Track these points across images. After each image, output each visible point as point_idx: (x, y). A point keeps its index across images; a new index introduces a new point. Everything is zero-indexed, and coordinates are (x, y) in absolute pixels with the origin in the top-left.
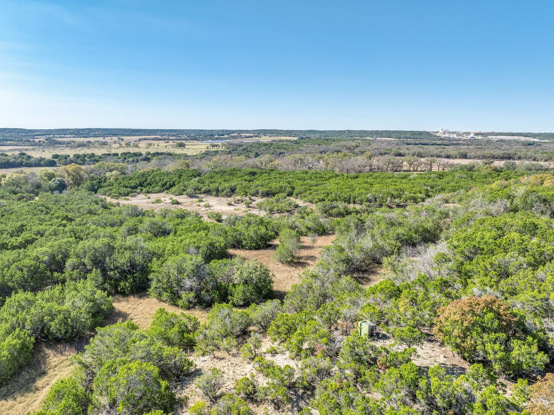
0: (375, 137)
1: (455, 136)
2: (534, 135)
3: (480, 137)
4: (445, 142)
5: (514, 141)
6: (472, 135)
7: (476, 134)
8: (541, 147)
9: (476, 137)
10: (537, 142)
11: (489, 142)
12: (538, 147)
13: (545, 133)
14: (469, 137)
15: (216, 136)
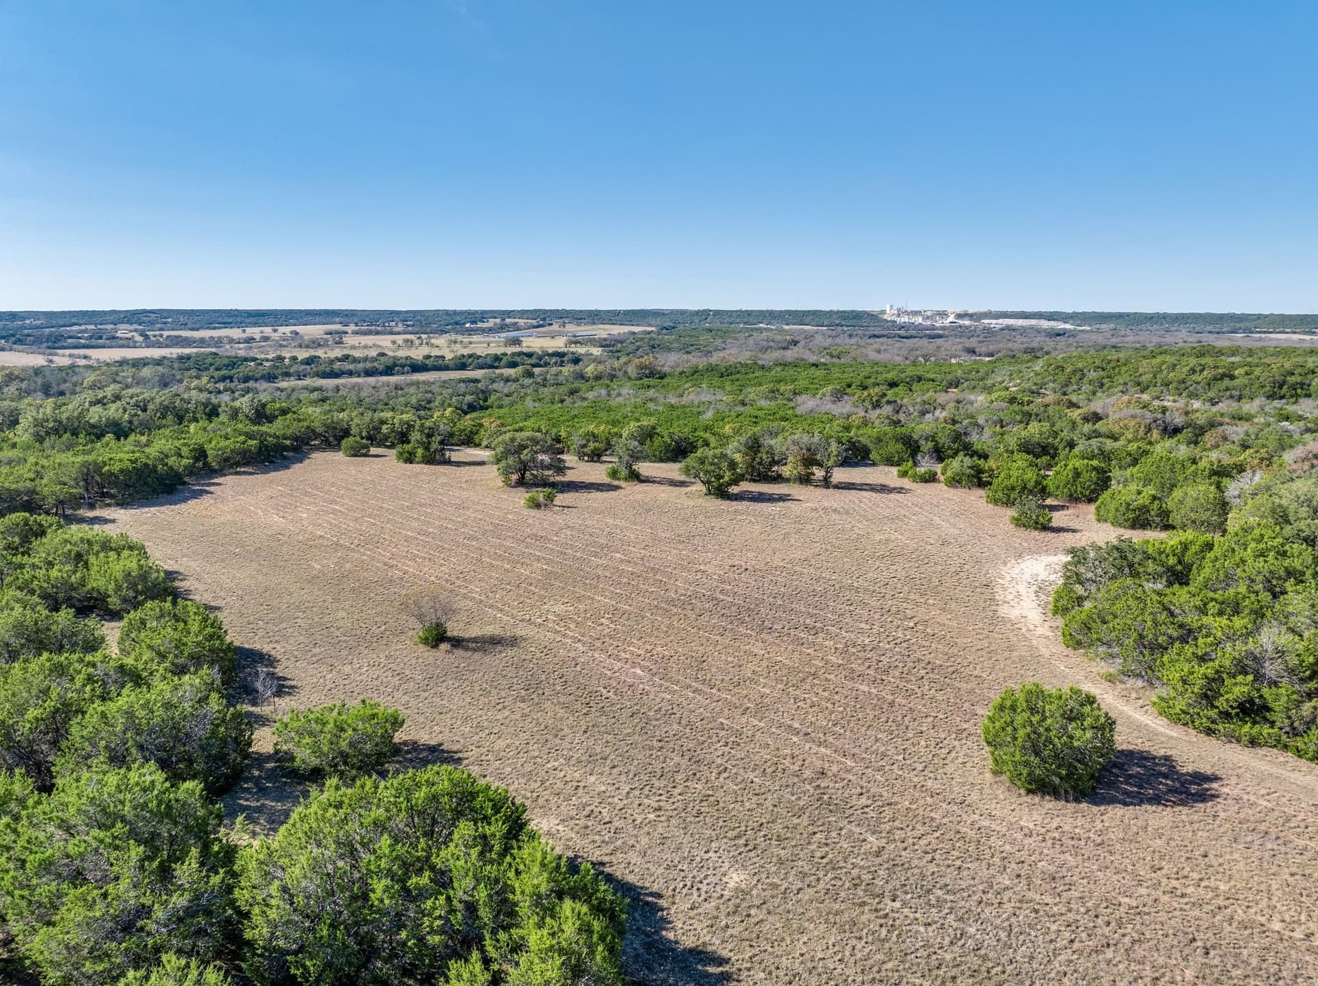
0: (776, 324)
1: (919, 320)
2: (1065, 317)
3: (967, 322)
4: (902, 332)
5: (1032, 328)
6: (951, 318)
7: (959, 316)
8: (1076, 339)
9: (961, 322)
10: (1070, 330)
11: (988, 331)
12: (1071, 339)
13: (1084, 313)
14: (947, 322)
15: (467, 325)
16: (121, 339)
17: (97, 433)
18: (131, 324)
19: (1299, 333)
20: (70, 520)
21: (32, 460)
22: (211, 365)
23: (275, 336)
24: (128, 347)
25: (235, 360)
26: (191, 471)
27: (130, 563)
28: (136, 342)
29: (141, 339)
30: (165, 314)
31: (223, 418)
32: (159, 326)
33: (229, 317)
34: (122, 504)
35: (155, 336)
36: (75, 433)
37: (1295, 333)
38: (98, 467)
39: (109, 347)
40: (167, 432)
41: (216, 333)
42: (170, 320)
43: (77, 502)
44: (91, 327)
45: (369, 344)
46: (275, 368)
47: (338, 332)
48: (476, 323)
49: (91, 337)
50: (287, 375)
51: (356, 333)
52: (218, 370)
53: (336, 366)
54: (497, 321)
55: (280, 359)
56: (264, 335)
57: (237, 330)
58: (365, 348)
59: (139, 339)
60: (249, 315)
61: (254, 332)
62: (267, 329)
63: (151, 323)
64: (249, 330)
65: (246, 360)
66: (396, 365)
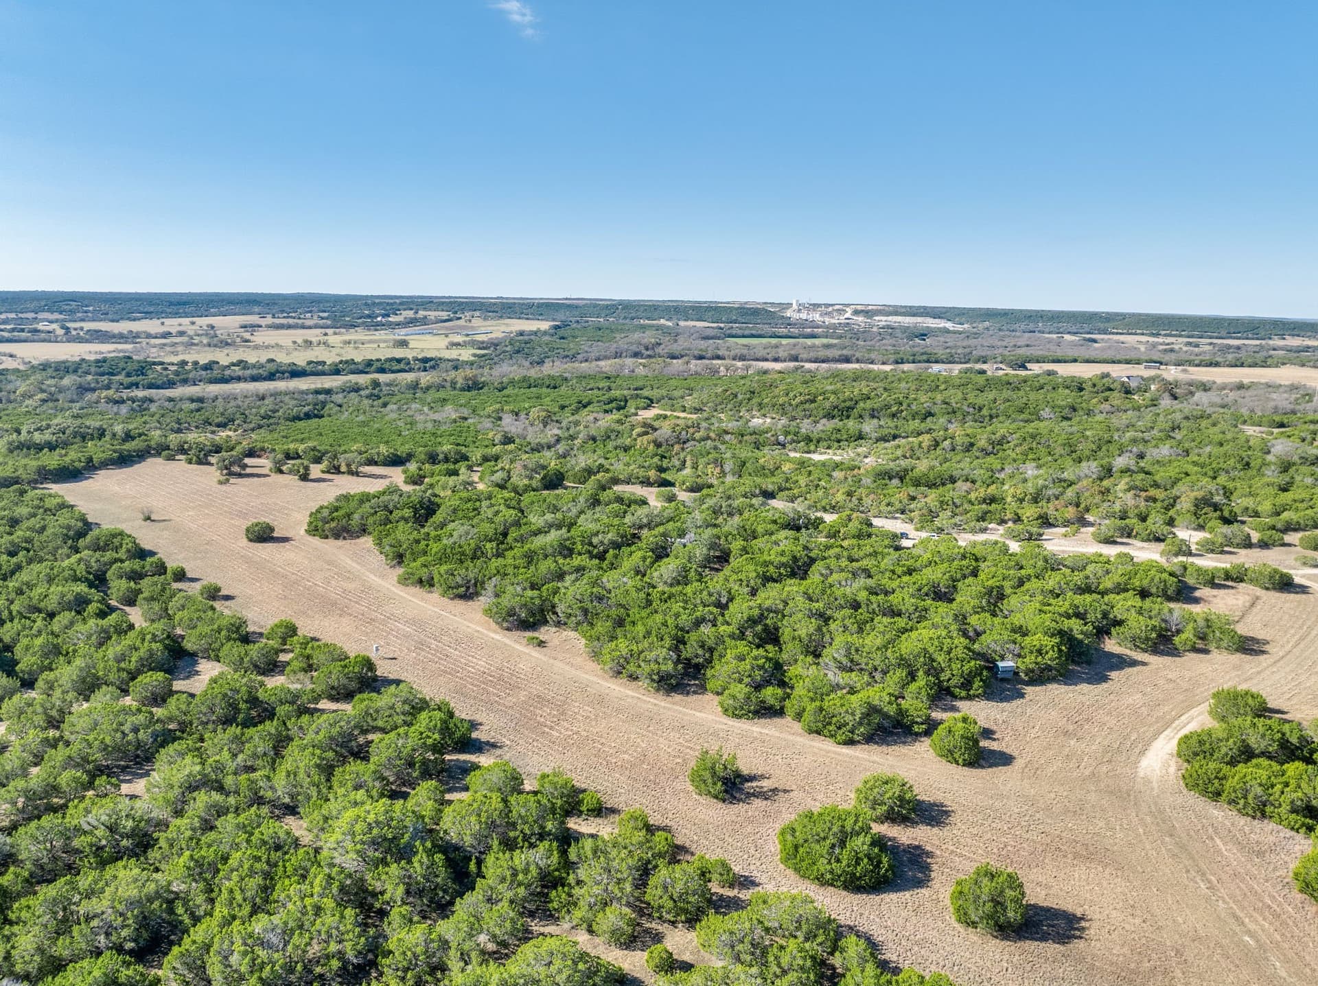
0: (673, 320)
3: (860, 319)
6: (848, 314)
9: (856, 318)
14: (843, 318)
15: (379, 319)
16: (42, 332)
17: (39, 448)
18: (52, 313)
19: (1146, 334)
20: (36, 488)
21: (10, 463)
22: (123, 369)
23: (191, 330)
24: (50, 341)
25: (144, 365)
26: (85, 468)
27: (59, 500)
28: (56, 337)
29: (62, 332)
30: (86, 302)
31: (107, 438)
32: (80, 315)
33: (150, 305)
34: (54, 482)
35: (75, 329)
36: (29, 448)
37: (1143, 334)
38: (44, 467)
39: (31, 341)
40: (75, 446)
41: (136, 326)
42: (91, 308)
43: (36, 482)
44: (13, 315)
45: (273, 343)
46: (177, 373)
47: (252, 326)
48: (389, 316)
49: (13, 330)
50: (185, 382)
51: (269, 326)
52: (128, 375)
53: (227, 372)
54: (410, 314)
55: (184, 363)
56: (181, 329)
57: (156, 322)
58: (267, 347)
59: (60, 332)
60: (171, 304)
61: (172, 324)
62: (186, 321)
63: (72, 312)
64: (168, 321)
65: (154, 363)
66: (278, 371)
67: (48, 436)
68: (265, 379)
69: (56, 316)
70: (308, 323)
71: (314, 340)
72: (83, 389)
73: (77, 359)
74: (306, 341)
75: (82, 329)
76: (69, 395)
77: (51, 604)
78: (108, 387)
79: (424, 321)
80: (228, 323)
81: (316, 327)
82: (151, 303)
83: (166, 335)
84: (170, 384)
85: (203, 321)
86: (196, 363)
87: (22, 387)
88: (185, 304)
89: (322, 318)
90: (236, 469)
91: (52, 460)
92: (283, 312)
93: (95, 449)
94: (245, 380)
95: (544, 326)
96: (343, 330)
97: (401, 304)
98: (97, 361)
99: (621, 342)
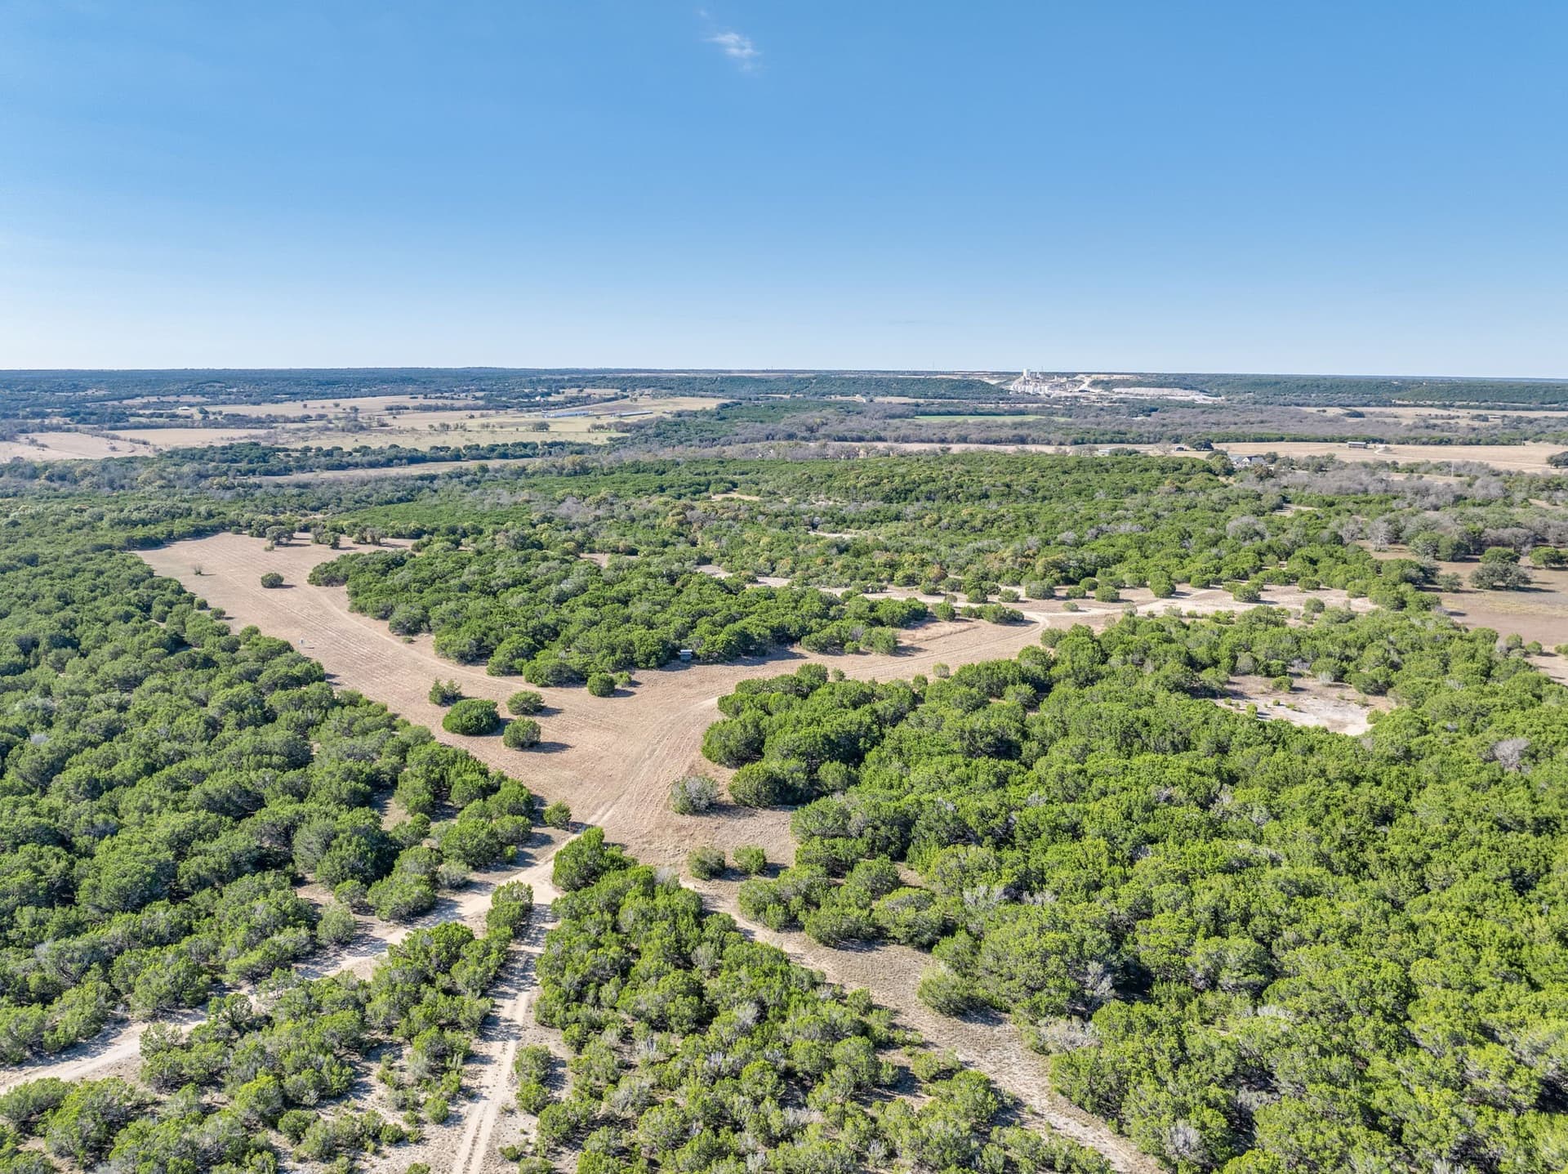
0: (871, 396)
1: (1044, 389)
6: (1085, 386)
15: (537, 399)
16: (181, 417)
18: (196, 395)
19: (1436, 406)
22: (247, 456)
23: (332, 413)
24: (187, 427)
25: (268, 451)
26: (165, 539)
28: (194, 422)
29: (200, 416)
30: (231, 383)
31: (192, 516)
32: (222, 397)
35: (214, 413)
37: (1432, 406)
38: (132, 537)
39: (167, 427)
41: (277, 409)
42: (235, 390)
43: (125, 548)
44: (154, 399)
45: (408, 427)
46: (297, 460)
47: (399, 408)
48: (549, 395)
49: (152, 415)
50: (302, 468)
51: (416, 408)
52: (251, 462)
53: (349, 459)
54: (573, 392)
55: (308, 449)
56: (322, 412)
57: (300, 404)
58: (401, 432)
59: (198, 416)
60: (320, 383)
61: (315, 406)
62: (329, 403)
63: (215, 394)
64: (311, 403)
65: (279, 450)
66: (396, 458)
67: (143, 515)
68: (383, 465)
69: (199, 399)
70: (457, 404)
71: (452, 423)
72: (202, 476)
73: (206, 446)
74: (443, 425)
75: (220, 413)
76: (186, 481)
77: (109, 617)
78: (225, 474)
79: (586, 401)
80: (371, 405)
81: (466, 408)
82: (298, 383)
83: (305, 419)
84: (287, 471)
85: (347, 403)
86: (320, 449)
87: (144, 473)
88: (334, 383)
89: (477, 398)
90: (284, 540)
91: (139, 533)
92: (437, 391)
93: (179, 526)
94: (363, 466)
95: (711, 404)
96: (492, 412)
97: (569, 380)
98: (224, 448)
99: (784, 424)
